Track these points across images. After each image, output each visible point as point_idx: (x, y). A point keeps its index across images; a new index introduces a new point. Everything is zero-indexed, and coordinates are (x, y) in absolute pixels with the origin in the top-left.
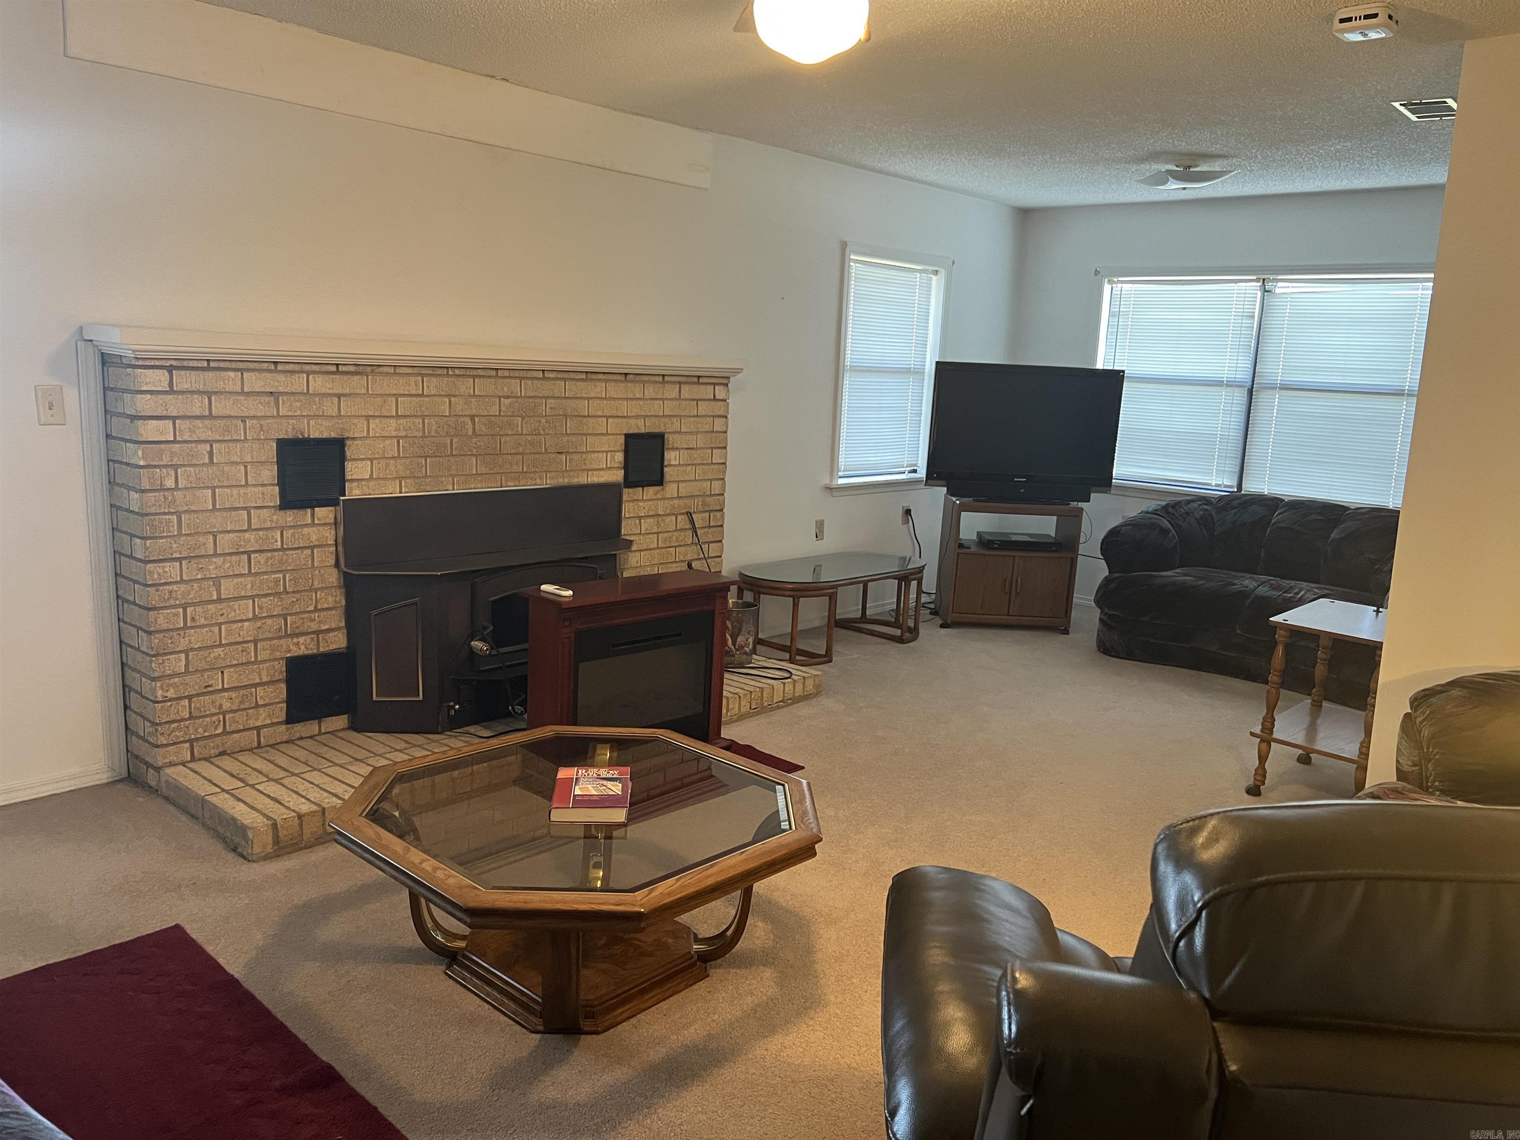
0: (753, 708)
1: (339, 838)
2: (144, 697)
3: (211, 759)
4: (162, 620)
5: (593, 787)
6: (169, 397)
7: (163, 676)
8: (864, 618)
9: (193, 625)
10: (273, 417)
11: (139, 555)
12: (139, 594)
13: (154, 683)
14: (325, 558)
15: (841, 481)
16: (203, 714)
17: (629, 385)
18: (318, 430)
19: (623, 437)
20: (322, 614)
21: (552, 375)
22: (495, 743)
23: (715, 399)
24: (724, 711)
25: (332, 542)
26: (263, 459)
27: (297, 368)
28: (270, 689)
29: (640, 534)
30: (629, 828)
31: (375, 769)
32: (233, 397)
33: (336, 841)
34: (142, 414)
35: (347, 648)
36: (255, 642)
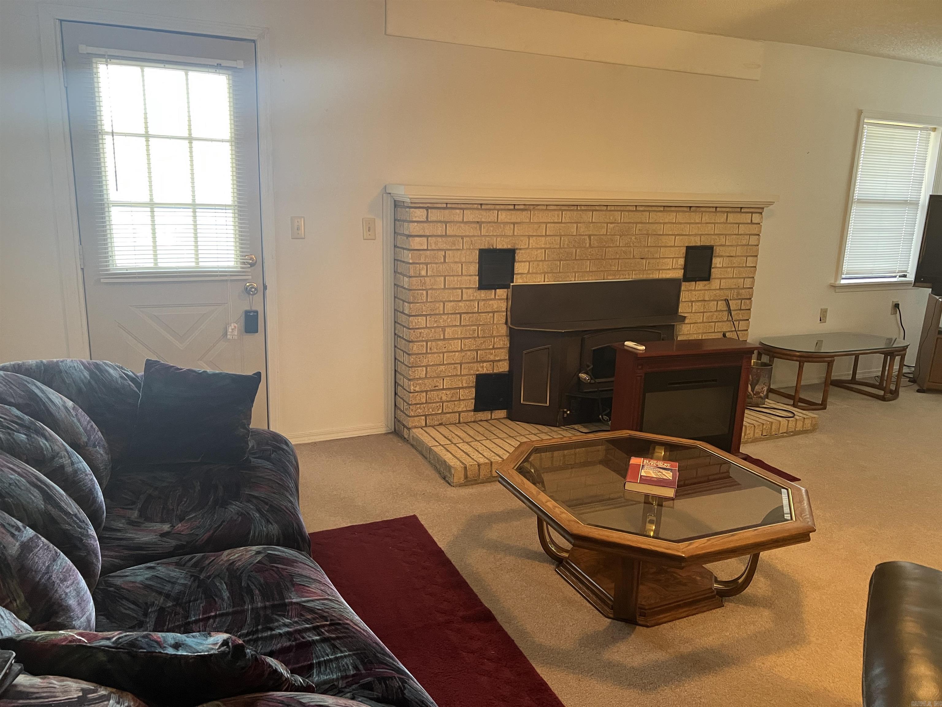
0: (763, 435)
1: (502, 480)
2: (405, 389)
3: (435, 427)
4: (415, 348)
5: (654, 472)
6: (425, 225)
7: (414, 379)
8: (853, 380)
9: (430, 352)
10: (478, 236)
11: (406, 312)
12: (405, 333)
13: (410, 382)
14: (500, 318)
15: (843, 282)
16: (432, 401)
17: (692, 214)
18: (501, 244)
19: (685, 248)
20: (496, 351)
21: (641, 209)
22: (591, 436)
23: (752, 223)
24: (743, 434)
25: (505, 309)
26: (471, 260)
27: (492, 207)
28: (467, 391)
29: (692, 312)
30: (675, 501)
31: (521, 444)
32: (458, 225)
33: (499, 482)
34: (413, 234)
35: (509, 371)
36: (461, 364)
